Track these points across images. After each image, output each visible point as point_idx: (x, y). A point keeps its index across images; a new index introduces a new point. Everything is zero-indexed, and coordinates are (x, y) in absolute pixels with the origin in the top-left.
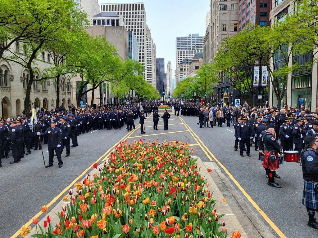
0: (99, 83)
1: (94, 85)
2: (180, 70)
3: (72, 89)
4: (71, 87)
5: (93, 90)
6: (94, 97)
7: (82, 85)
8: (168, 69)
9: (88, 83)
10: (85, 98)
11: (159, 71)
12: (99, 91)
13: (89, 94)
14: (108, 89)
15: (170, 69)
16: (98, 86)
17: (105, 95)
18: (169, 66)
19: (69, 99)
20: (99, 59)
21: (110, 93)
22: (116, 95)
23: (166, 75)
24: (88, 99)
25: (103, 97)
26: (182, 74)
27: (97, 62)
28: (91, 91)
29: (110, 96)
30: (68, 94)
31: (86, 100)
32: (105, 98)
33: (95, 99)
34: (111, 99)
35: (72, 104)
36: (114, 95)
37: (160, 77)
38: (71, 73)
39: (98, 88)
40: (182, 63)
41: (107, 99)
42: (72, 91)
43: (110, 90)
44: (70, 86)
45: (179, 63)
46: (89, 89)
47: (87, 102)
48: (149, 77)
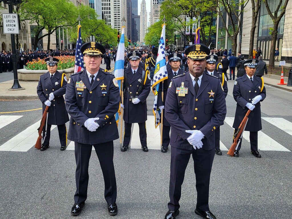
0: (55, 28)
1: (50, 31)
2: (154, 12)
3: (27, 34)
4: (27, 32)
5: (49, 35)
6: (50, 42)
7: (38, 30)
8: (141, 11)
9: (43, 28)
10: (41, 44)
11: (131, 12)
12: (55, 36)
13: (45, 40)
14: (65, 35)
15: (144, 10)
16: (53, 31)
17: (62, 40)
18: (144, 6)
19: (25, 44)
20: (54, 8)
21: (67, 39)
22: (74, 40)
23: (139, 17)
24: (44, 45)
25: (60, 43)
26: (157, 17)
27: (51, 11)
28: (47, 36)
29: (67, 42)
30: (24, 39)
31: (42, 45)
32: (62, 44)
33: (51, 45)
34: (69, 45)
35: (28, 49)
36: (71, 41)
37: (133, 20)
38: (29, 19)
39: (54, 33)
40: (157, 3)
41: (64, 45)
42: (27, 36)
43: (67, 35)
44: (25, 31)
45: (154, 3)
46: (45, 34)
47: (43, 48)
48: (117, 20)
